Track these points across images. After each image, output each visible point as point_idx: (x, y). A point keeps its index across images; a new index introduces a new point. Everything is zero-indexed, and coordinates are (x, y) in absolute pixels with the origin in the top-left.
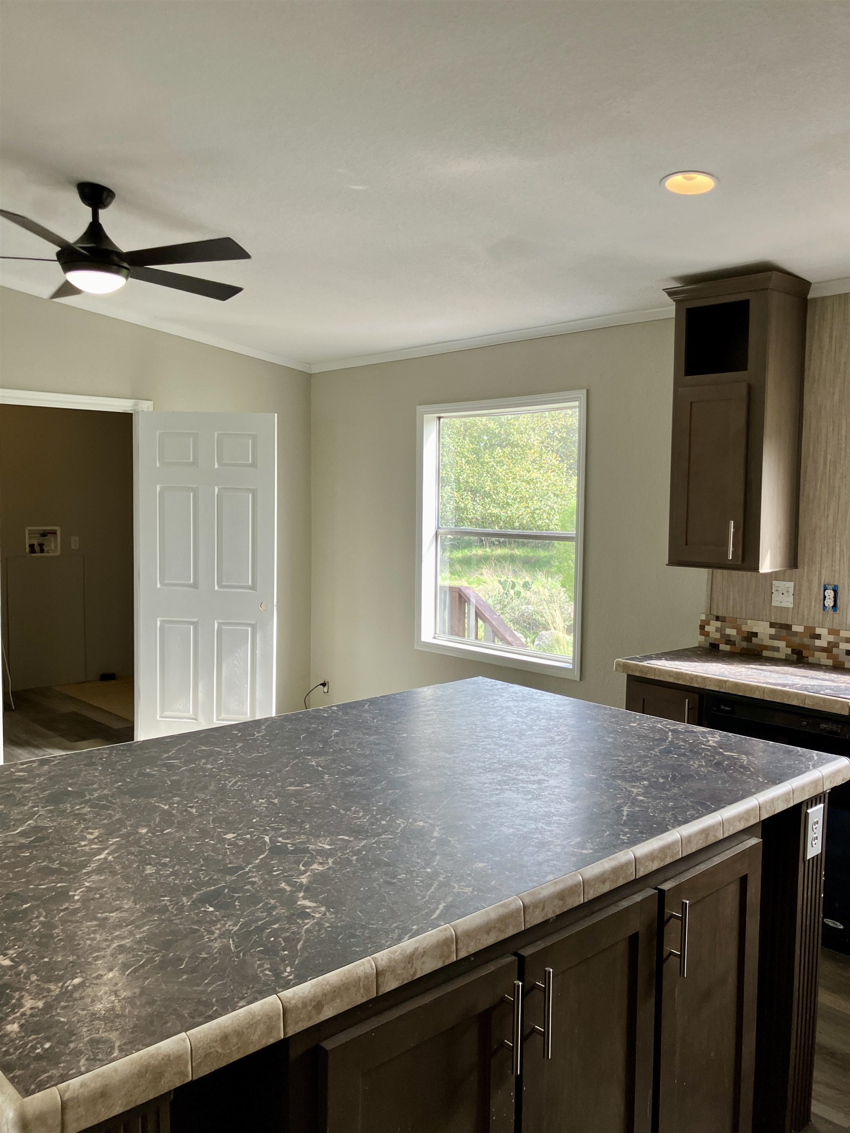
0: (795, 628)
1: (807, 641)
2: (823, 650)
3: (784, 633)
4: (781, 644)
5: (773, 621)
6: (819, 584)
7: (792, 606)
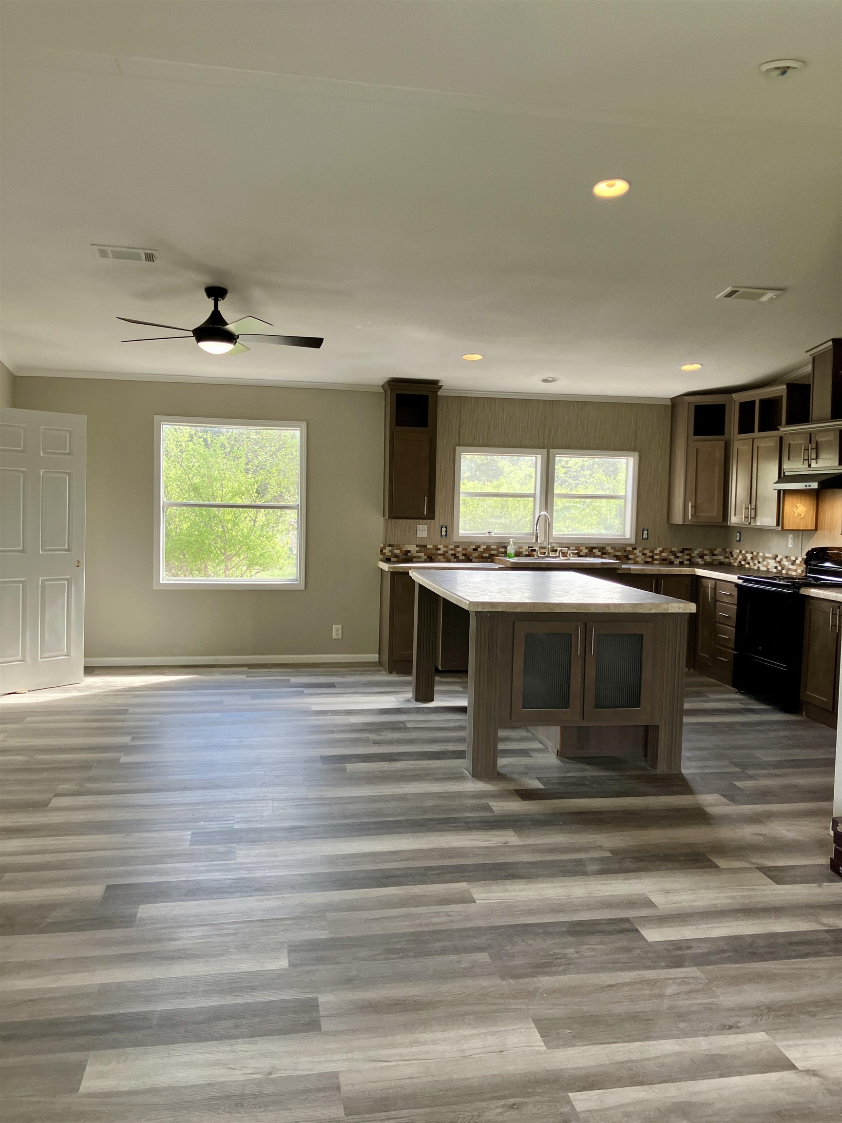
0: (428, 546)
1: (434, 552)
2: (441, 555)
3: (423, 549)
4: (422, 555)
5: (417, 544)
6: (439, 526)
7: (426, 536)
